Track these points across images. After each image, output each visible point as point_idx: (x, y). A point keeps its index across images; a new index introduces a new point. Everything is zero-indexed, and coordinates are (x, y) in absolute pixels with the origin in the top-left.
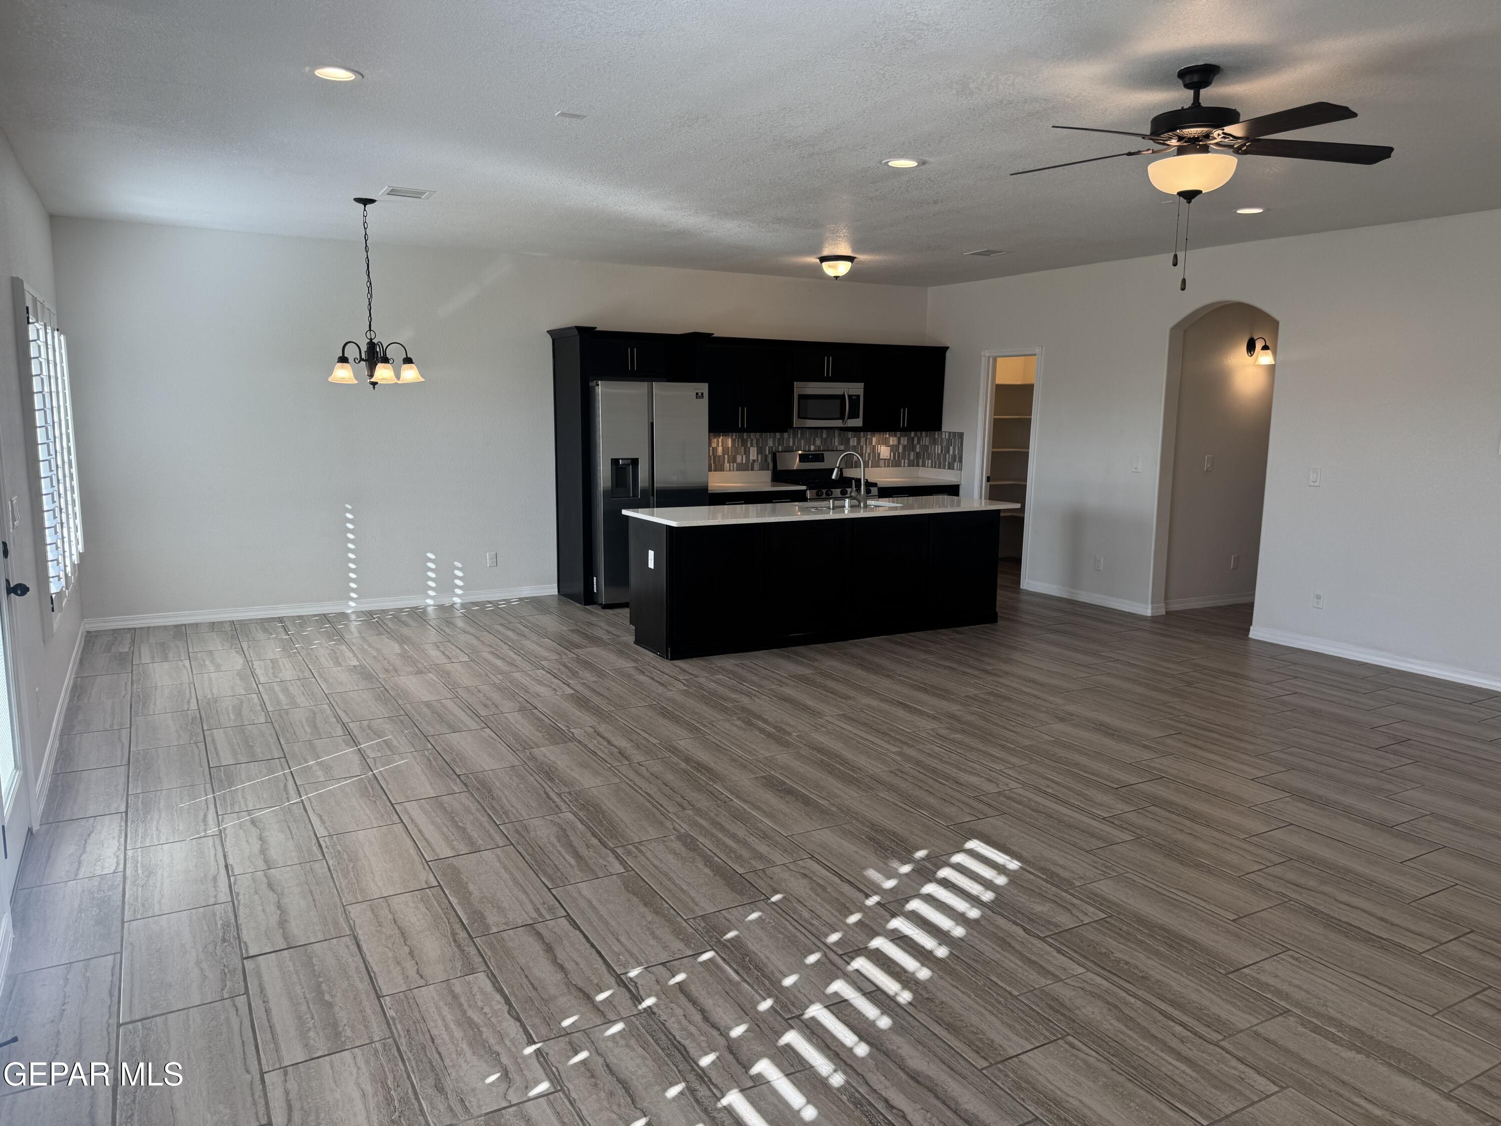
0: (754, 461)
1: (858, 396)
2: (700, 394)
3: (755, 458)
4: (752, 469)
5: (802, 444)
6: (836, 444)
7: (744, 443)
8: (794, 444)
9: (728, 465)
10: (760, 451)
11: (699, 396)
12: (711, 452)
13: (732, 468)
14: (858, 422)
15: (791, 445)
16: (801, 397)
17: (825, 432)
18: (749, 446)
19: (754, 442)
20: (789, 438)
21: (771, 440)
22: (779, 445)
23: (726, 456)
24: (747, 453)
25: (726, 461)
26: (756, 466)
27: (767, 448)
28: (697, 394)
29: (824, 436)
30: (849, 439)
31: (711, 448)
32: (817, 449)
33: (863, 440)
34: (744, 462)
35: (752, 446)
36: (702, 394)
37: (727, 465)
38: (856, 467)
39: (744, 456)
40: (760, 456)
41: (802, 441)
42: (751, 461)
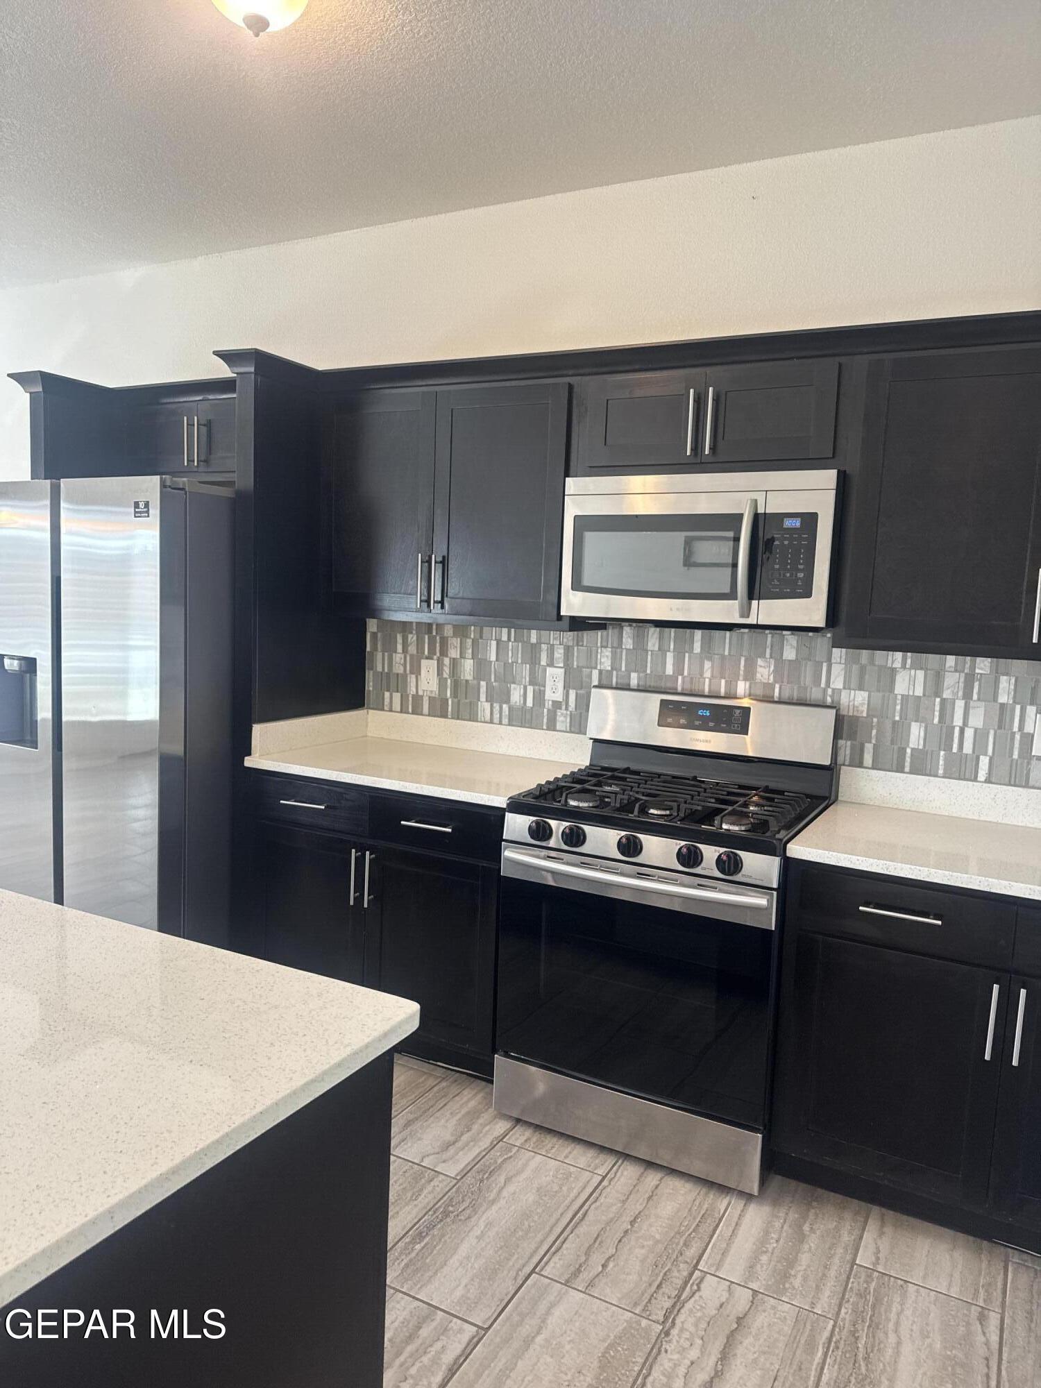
0: (557, 705)
1: (810, 520)
2: (142, 505)
3: (559, 697)
4: (552, 726)
5: (708, 674)
6: (838, 683)
7: (532, 655)
8: (679, 669)
9: (487, 706)
10: (574, 679)
11: (141, 510)
12: (447, 670)
13: (496, 716)
14: (812, 610)
15: (669, 670)
16: (584, 524)
17: (791, 639)
18: (543, 662)
19: (559, 653)
20: (663, 650)
21: (608, 652)
22: (629, 672)
23: (483, 684)
24: (537, 681)
25: (483, 697)
26: (562, 720)
27: (595, 674)
28: (137, 505)
29: (789, 654)
30: (893, 671)
31: (447, 661)
32: (759, 692)
33: (952, 682)
34: (530, 703)
35: (551, 664)
36: (147, 505)
37: (484, 707)
38: (915, 771)
39: (530, 689)
40: (572, 694)
41: (707, 665)
42: (549, 705)
